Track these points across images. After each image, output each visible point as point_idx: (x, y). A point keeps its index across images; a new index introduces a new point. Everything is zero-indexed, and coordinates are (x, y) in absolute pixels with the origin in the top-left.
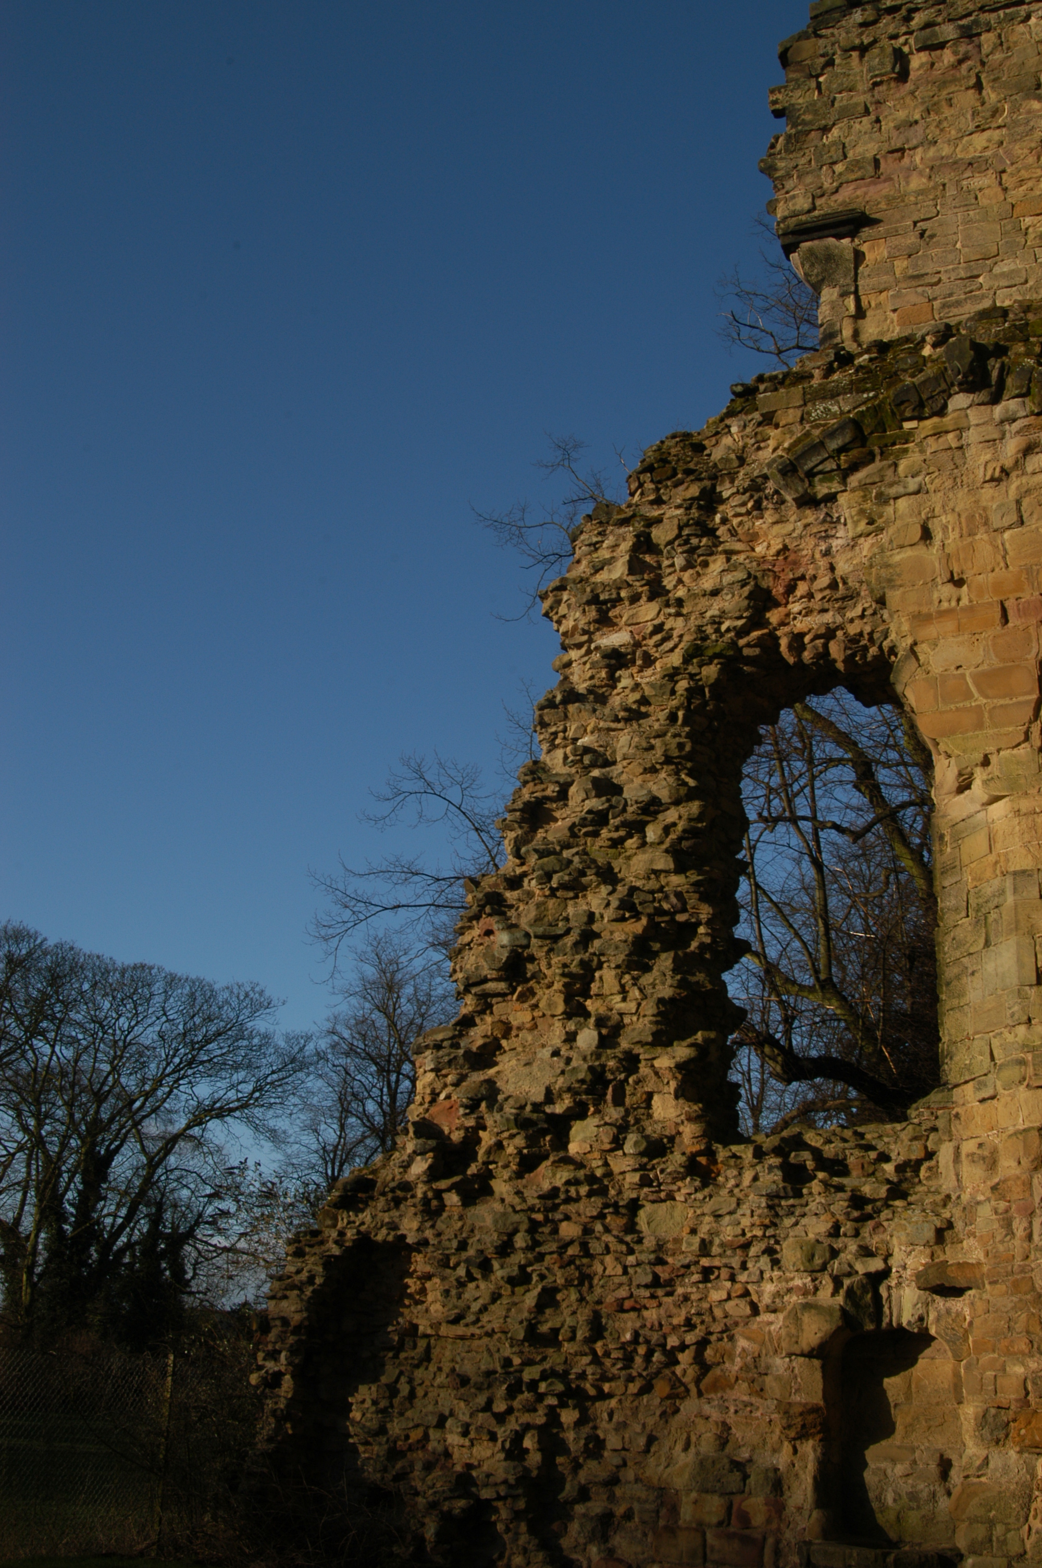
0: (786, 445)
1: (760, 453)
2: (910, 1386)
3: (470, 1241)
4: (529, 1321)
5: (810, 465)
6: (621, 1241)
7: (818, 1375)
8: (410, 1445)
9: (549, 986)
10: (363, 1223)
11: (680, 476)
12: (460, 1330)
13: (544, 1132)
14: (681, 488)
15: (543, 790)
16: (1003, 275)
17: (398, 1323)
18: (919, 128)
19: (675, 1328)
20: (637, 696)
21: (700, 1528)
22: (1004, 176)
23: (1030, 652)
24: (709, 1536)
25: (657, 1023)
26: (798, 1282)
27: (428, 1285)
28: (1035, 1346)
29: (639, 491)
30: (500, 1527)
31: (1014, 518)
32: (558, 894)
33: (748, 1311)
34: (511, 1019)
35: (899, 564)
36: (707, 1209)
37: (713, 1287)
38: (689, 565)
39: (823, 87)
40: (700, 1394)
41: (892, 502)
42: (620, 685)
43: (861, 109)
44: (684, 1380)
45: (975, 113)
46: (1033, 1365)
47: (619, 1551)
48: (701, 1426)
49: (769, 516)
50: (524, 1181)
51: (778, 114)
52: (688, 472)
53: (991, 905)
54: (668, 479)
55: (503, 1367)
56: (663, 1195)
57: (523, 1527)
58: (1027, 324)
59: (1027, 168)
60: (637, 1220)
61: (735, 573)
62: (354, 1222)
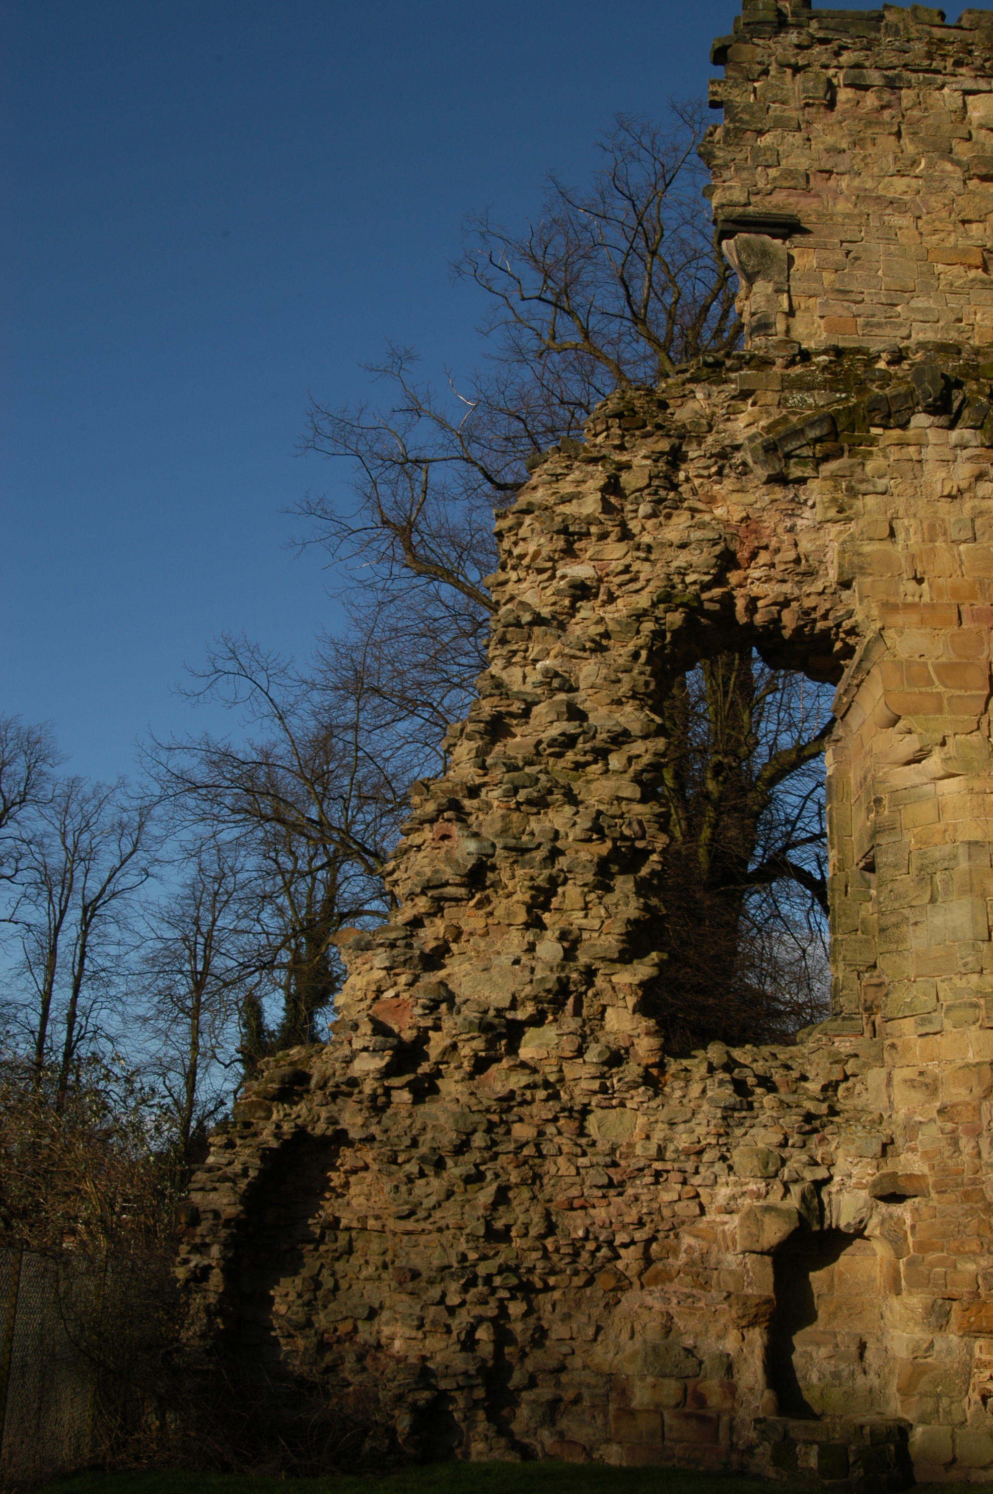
0: (762, 423)
1: (729, 424)
2: (832, 1280)
3: (421, 1139)
4: (485, 1217)
5: (790, 447)
6: (576, 1144)
7: (770, 1270)
8: (339, 1337)
9: (509, 896)
10: (299, 1116)
11: (649, 428)
12: (410, 1225)
13: (500, 1036)
14: (650, 440)
15: (508, 706)
16: (918, 309)
17: (320, 1216)
18: (846, 157)
19: (624, 1226)
20: (601, 629)
21: (657, 1409)
22: (920, 223)
23: (982, 653)
24: (666, 1416)
25: (623, 941)
26: (752, 1187)
27: (353, 1179)
28: (986, 1247)
29: (605, 434)
30: (457, 1416)
31: (970, 535)
32: (523, 808)
33: (697, 1211)
34: (462, 924)
35: (869, 555)
36: (663, 1115)
37: (663, 1189)
38: (654, 515)
39: (758, 93)
40: (642, 1287)
41: (860, 497)
42: (579, 616)
43: (794, 124)
44: (627, 1274)
45: (896, 159)
46: (983, 1263)
47: (570, 1434)
48: (645, 1316)
49: (729, 484)
50: (475, 1082)
51: (714, 105)
52: (659, 427)
53: (939, 866)
54: (638, 429)
55: (459, 1262)
56: (614, 1102)
57: (481, 1415)
58: (978, 366)
59: (941, 220)
60: (586, 1124)
61: (705, 532)
62: (290, 1115)
